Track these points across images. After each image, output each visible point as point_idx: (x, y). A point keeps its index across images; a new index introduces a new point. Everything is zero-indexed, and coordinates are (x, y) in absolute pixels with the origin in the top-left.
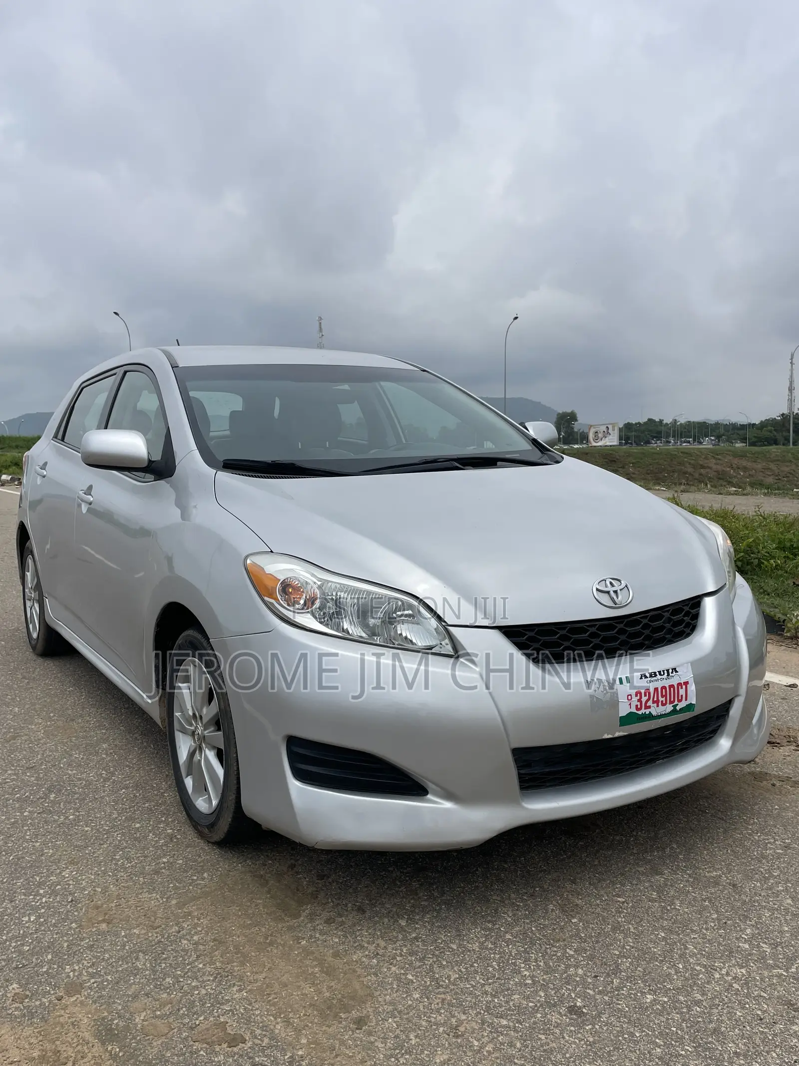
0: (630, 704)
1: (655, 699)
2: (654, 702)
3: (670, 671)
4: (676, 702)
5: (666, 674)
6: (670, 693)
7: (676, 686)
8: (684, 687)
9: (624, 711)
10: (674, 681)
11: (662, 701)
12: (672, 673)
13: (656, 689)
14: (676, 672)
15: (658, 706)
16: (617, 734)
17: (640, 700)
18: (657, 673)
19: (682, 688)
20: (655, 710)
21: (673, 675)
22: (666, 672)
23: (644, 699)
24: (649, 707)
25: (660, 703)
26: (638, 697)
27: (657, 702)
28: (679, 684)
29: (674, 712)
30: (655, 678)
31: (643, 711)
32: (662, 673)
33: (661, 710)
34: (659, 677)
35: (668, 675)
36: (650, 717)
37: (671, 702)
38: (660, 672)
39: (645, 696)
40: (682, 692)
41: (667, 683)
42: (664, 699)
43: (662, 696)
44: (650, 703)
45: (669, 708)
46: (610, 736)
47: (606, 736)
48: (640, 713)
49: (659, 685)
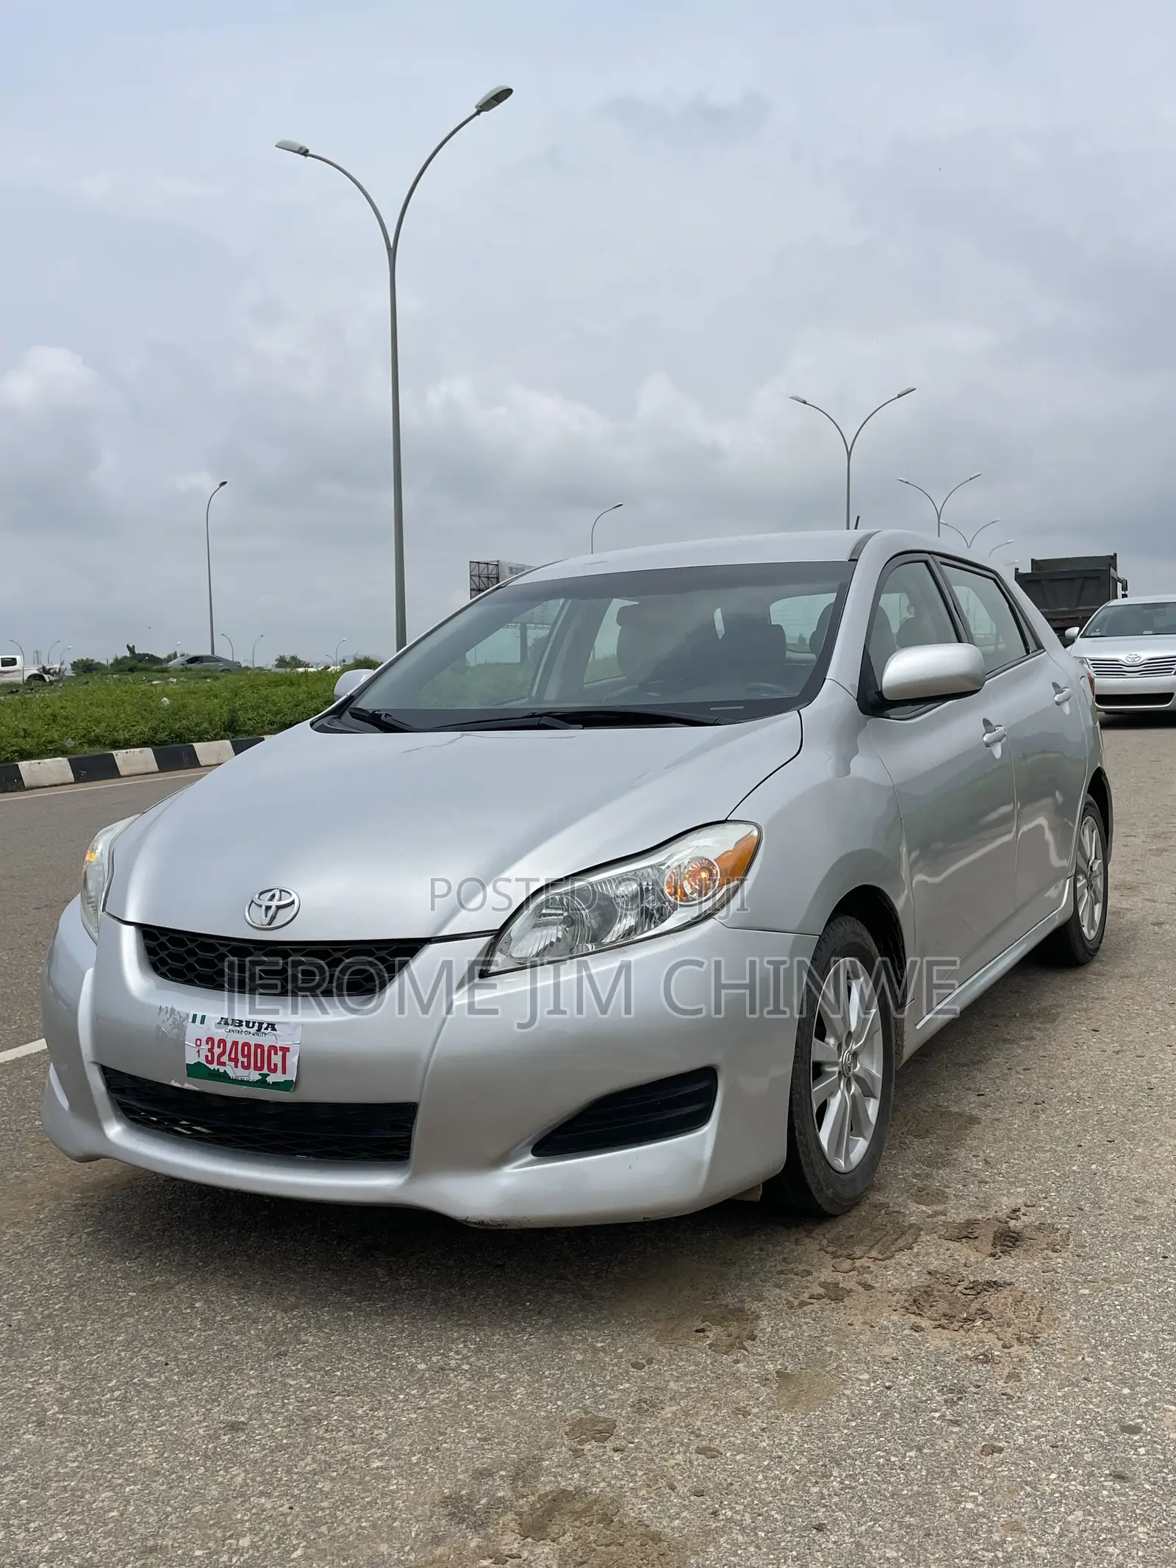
0: (198, 1051)
1: (233, 1056)
2: (230, 1059)
3: (265, 1026)
4: (265, 1071)
5: (256, 1028)
6: (259, 1056)
7: (266, 1049)
8: (280, 1053)
9: (191, 1058)
10: (267, 1040)
11: (243, 1062)
12: (266, 1029)
13: (235, 1043)
14: (274, 1029)
15: (236, 1066)
16: (187, 1086)
17: (211, 1050)
18: (244, 1023)
19: (276, 1054)
20: (230, 1069)
21: (266, 1031)
22: (257, 1024)
23: (217, 1051)
24: (224, 1064)
25: (239, 1064)
26: (209, 1046)
27: (236, 1060)
28: (272, 1047)
29: (262, 1083)
30: (238, 1028)
31: (214, 1066)
32: (251, 1025)
33: (239, 1073)
34: (244, 1028)
35: (259, 1030)
36: (224, 1077)
37: (256, 1068)
38: (248, 1023)
39: (219, 1047)
40: (276, 1059)
41: (253, 1040)
42: (245, 1060)
43: (243, 1055)
44: (225, 1059)
45: (254, 1076)
46: (180, 1086)
47: (174, 1083)
48: (211, 1067)
49: (242, 1039)
